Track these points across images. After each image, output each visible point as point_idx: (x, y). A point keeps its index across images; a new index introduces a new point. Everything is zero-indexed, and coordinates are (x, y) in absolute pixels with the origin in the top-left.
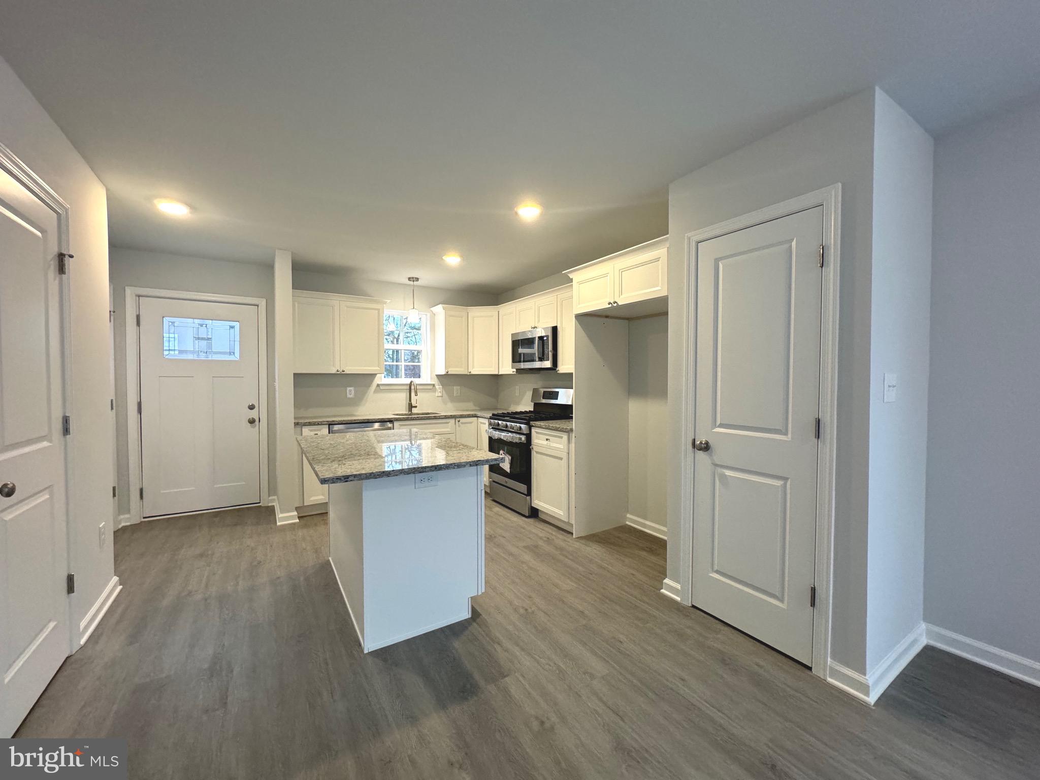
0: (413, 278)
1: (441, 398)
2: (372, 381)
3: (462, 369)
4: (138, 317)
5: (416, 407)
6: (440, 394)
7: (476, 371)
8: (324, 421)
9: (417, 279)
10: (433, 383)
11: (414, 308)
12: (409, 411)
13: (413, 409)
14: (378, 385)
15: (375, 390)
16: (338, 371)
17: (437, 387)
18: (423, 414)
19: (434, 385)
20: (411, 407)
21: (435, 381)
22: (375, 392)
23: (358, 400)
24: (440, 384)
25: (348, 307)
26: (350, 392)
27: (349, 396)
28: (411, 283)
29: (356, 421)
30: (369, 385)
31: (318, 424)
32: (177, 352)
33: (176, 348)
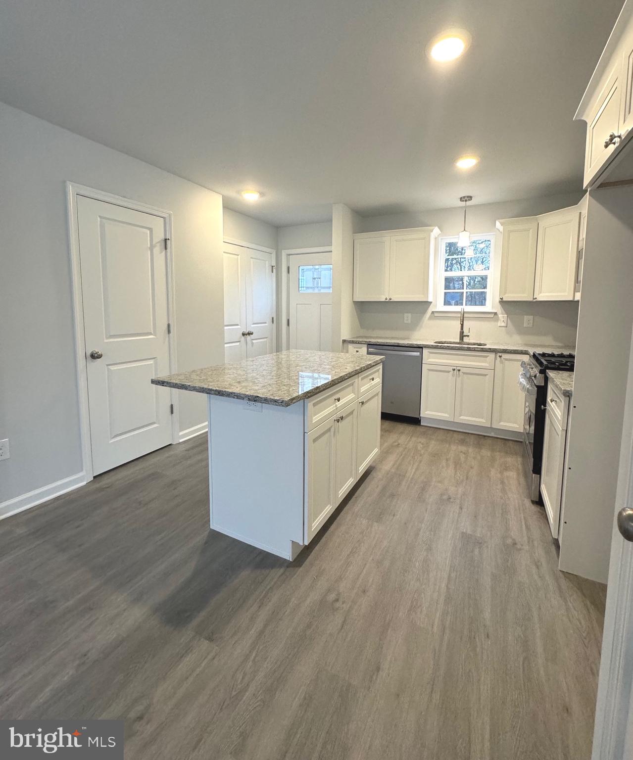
0: (464, 197)
1: (504, 328)
2: (427, 308)
3: (525, 295)
4: (288, 268)
5: (468, 336)
6: (503, 324)
7: (542, 297)
8: (363, 341)
9: (470, 198)
10: (496, 311)
11: (465, 230)
12: (460, 340)
13: (464, 338)
14: (433, 312)
15: (430, 317)
16: (386, 299)
17: (500, 316)
18: (474, 344)
19: (495, 314)
20: (462, 336)
21: (498, 309)
22: (430, 318)
23: (414, 326)
24: (504, 312)
25: (396, 241)
26: (408, 317)
27: (406, 322)
28: (463, 204)
29: (388, 344)
30: (424, 312)
31: (359, 343)
32: (305, 288)
33: (305, 286)
